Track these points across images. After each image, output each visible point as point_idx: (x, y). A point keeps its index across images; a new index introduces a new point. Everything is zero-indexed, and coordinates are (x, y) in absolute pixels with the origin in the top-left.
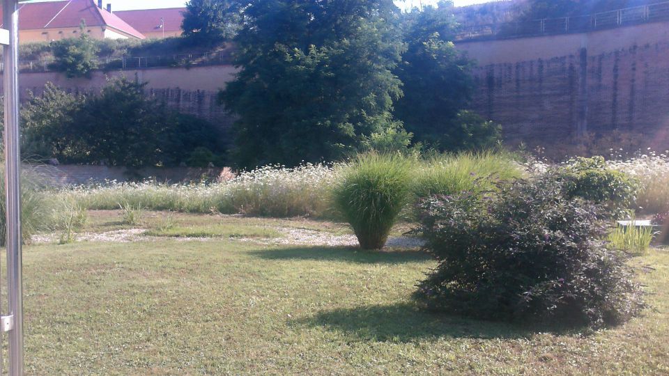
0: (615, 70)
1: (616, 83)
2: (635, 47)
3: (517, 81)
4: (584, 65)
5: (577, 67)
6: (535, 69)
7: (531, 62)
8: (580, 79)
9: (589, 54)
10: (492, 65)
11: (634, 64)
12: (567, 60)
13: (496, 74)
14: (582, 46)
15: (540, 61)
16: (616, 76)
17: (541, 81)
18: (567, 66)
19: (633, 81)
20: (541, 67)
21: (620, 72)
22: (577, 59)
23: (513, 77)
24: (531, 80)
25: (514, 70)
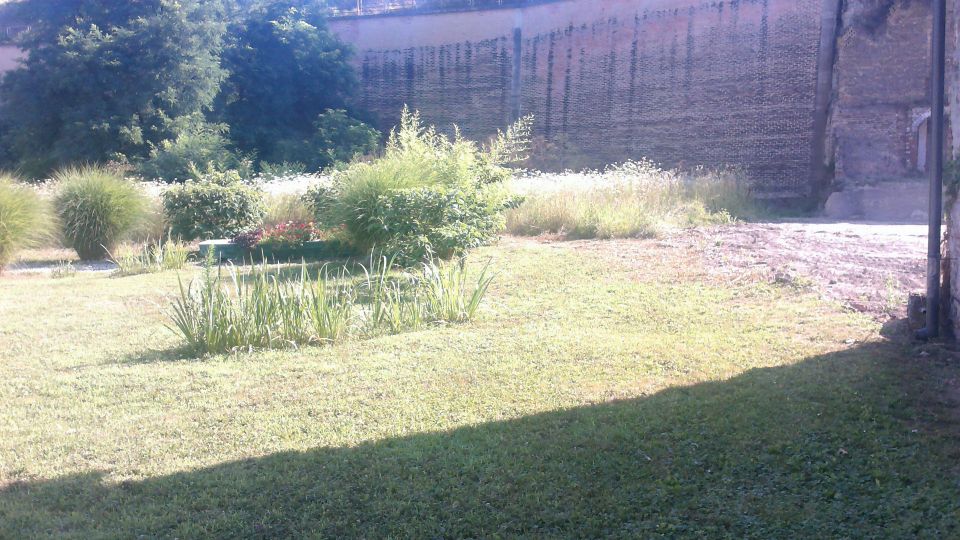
0: (551, 57)
1: (550, 74)
2: (571, 28)
3: (442, 69)
4: (518, 49)
5: (510, 53)
6: (462, 54)
7: (458, 45)
8: (514, 68)
9: (525, 35)
10: (412, 49)
11: (570, 50)
12: (499, 44)
13: (417, 61)
14: (517, 26)
15: (468, 44)
16: (551, 65)
17: (469, 69)
18: (499, 51)
19: (568, 71)
20: (469, 53)
21: (555, 60)
22: (510, 43)
23: (437, 65)
24: (458, 69)
25: (437, 55)
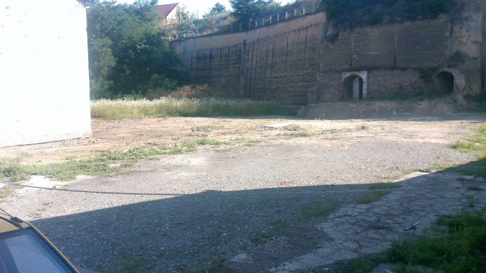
0: (253, 51)
1: (252, 58)
2: (258, 40)
3: (221, 56)
4: (245, 48)
5: (242, 49)
6: (227, 50)
7: (226, 47)
8: (243, 55)
9: (247, 42)
10: (212, 49)
11: (258, 48)
12: (239, 46)
13: (213, 54)
14: (244, 39)
15: (229, 46)
17: (229, 56)
18: (239, 49)
19: (257, 57)
20: (229, 49)
21: (254, 53)
22: (242, 45)
23: (219, 55)
24: (226, 56)
25: (219, 51)
